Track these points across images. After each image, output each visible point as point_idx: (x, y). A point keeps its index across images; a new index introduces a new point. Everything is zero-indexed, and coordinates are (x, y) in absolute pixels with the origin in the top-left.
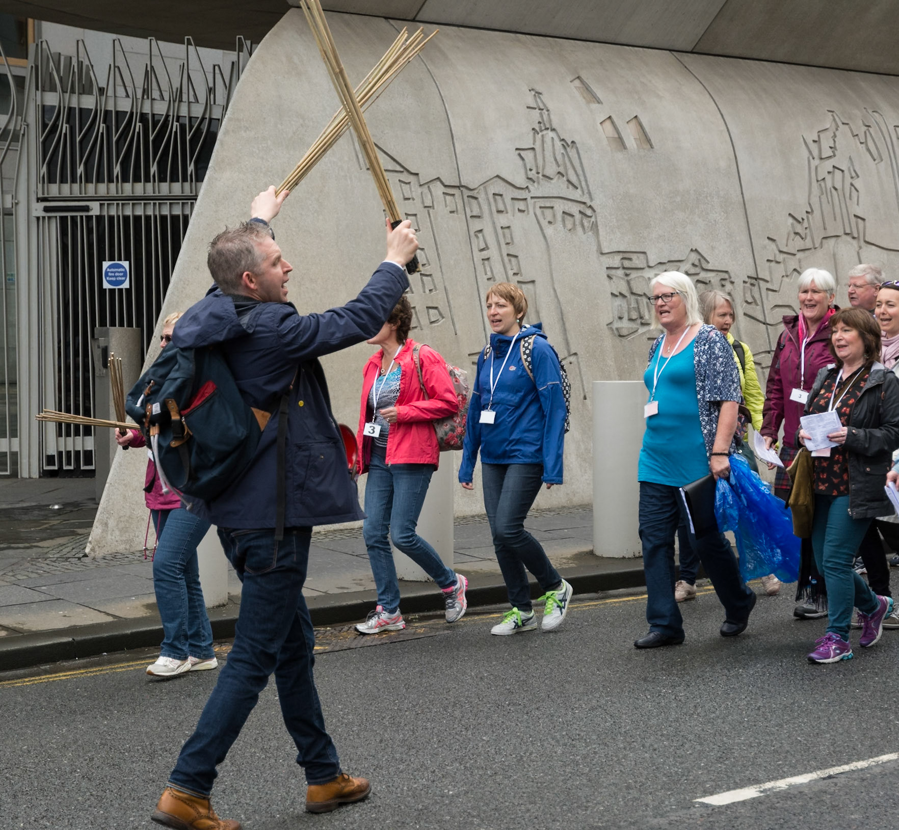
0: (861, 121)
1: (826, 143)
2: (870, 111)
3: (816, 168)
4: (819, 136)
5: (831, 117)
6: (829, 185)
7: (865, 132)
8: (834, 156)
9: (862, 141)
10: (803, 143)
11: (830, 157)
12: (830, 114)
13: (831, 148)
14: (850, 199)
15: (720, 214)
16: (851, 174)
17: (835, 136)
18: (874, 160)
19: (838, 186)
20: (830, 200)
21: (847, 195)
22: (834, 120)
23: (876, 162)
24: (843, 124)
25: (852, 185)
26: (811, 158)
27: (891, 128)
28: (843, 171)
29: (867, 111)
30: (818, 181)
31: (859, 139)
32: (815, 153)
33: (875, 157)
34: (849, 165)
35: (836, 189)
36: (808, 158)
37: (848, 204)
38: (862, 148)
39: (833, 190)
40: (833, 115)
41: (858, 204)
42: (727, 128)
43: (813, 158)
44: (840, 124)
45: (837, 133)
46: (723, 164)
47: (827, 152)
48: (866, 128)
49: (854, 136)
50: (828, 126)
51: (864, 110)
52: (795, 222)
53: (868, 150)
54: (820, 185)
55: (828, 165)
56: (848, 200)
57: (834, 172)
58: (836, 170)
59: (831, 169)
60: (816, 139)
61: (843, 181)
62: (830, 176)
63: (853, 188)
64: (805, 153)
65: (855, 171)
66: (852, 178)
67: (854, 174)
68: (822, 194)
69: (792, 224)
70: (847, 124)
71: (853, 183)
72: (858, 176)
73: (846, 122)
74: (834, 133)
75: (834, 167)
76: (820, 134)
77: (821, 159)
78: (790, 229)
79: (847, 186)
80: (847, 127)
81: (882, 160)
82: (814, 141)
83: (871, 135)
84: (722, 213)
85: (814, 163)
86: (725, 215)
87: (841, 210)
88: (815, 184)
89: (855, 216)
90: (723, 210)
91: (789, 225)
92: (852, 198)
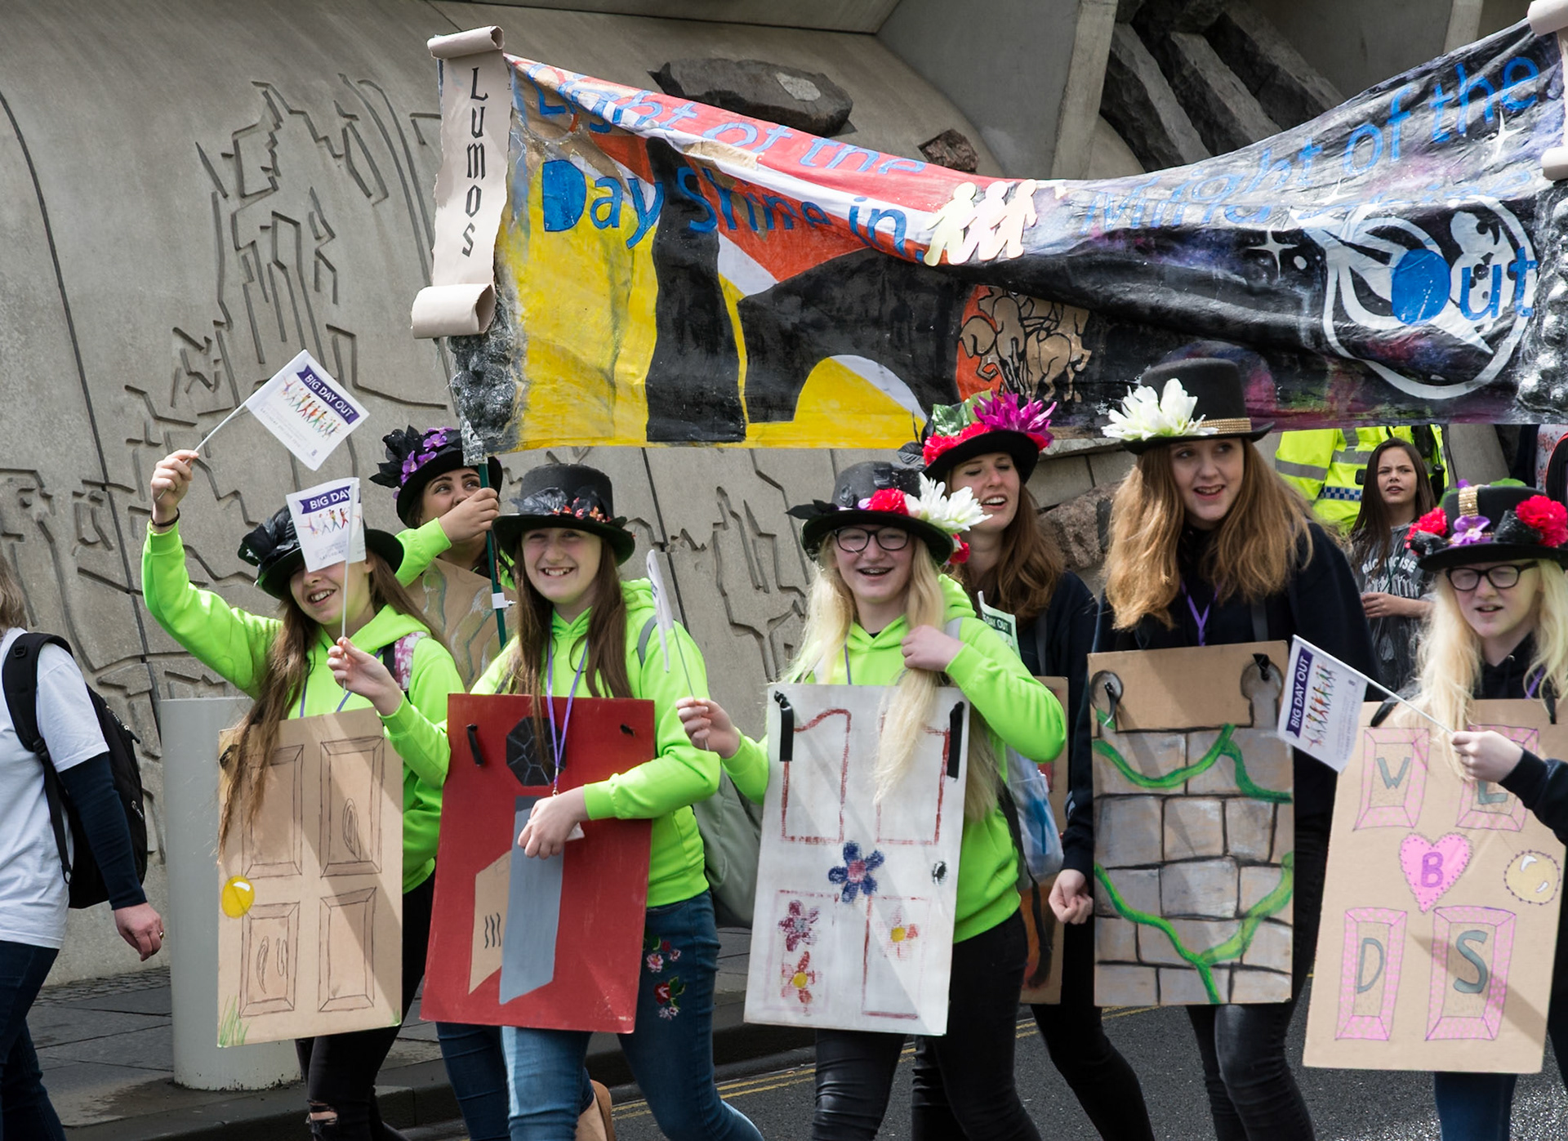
0: (333, 104)
1: (254, 159)
2: (354, 83)
3: (234, 217)
4: (236, 143)
5: (262, 98)
6: (266, 257)
7: (344, 131)
8: (275, 188)
9: (338, 152)
10: (199, 161)
11: (263, 193)
12: (260, 90)
13: (264, 169)
14: (317, 289)
15: (10, 337)
16: (315, 231)
17: (274, 141)
18: (369, 195)
19: (288, 258)
20: (269, 291)
21: (310, 279)
22: (271, 104)
23: (373, 199)
24: (291, 112)
25: (318, 254)
26: (220, 196)
27: (405, 121)
28: (296, 224)
29: (346, 82)
30: (238, 249)
31: (331, 149)
32: (230, 184)
33: (371, 190)
34: (312, 209)
35: (282, 267)
36: (214, 195)
37: (312, 301)
38: (339, 168)
39: (275, 268)
40: (265, 94)
41: (335, 301)
42: (18, 131)
43: (226, 196)
44: (283, 113)
45: (278, 136)
46: (11, 217)
47: (256, 181)
48: (347, 120)
49: (317, 140)
50: (256, 120)
51: (340, 80)
52: (189, 348)
53: (354, 172)
54: (245, 258)
55: (261, 212)
56: (311, 291)
57: (275, 225)
58: (281, 223)
59: (268, 221)
60: (231, 151)
61: (298, 247)
62: (267, 235)
63: (321, 262)
64: (208, 186)
65: (324, 223)
66: (318, 238)
67: (322, 230)
68: (251, 279)
69: (183, 353)
70: (303, 113)
71: (323, 251)
72: (333, 236)
73: (300, 109)
74: (271, 135)
75: (274, 214)
76: (236, 137)
77: (243, 196)
78: (179, 364)
79: (309, 259)
80: (301, 118)
81: (386, 196)
82: (225, 155)
83: (358, 137)
84: (16, 334)
85: (229, 206)
86: (23, 338)
87: (297, 316)
88: (232, 257)
89: (329, 327)
90: (16, 325)
91: (176, 354)
92: (321, 287)
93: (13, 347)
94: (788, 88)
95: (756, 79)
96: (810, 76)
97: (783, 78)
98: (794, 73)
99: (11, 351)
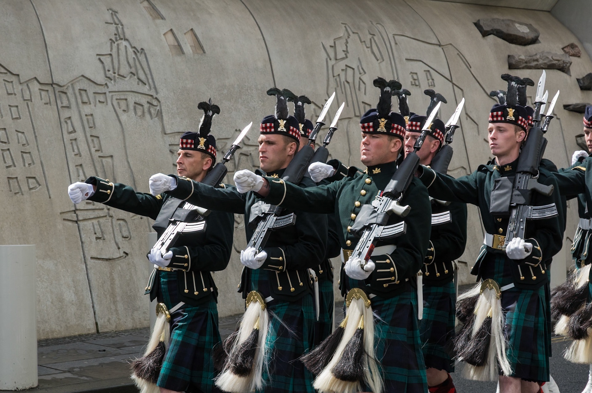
0: (367, 31)
1: (340, 48)
2: (374, 24)
3: (333, 66)
4: (335, 43)
5: (344, 28)
6: (343, 79)
7: (371, 39)
8: (347, 57)
9: (368, 46)
10: (322, 48)
11: (343, 59)
12: (343, 26)
13: (344, 51)
14: (359, 90)
15: (258, 103)
16: (359, 71)
17: (347, 42)
18: (378, 60)
19: (350, 80)
20: (343, 90)
21: (357, 87)
22: (347, 30)
23: (379, 61)
24: (353, 33)
25: (360, 79)
26: (328, 59)
27: (391, 36)
28: (353, 69)
29: (372, 23)
30: (334, 76)
31: (366, 45)
32: (332, 55)
33: (378, 58)
34: (359, 64)
35: (348, 83)
36: (327, 59)
37: (357, 94)
38: (368, 51)
39: (346, 83)
40: (345, 27)
41: (365, 94)
42: (263, 37)
43: (330, 59)
44: (351, 33)
45: (349, 40)
46: (260, 64)
47: (341, 55)
48: (371, 36)
49: (361, 42)
50: (342, 35)
51: (370, 23)
52: (317, 108)
53: (373, 53)
54: (336, 79)
55: (342, 65)
56: (357, 90)
57: (346, 69)
58: (348, 69)
59: (344, 68)
60: (333, 45)
61: (354, 76)
62: (344, 72)
63: (361, 82)
64: (324, 56)
65: (362, 69)
66: (360, 74)
67: (362, 71)
68: (338, 86)
69: (314, 110)
70: (357, 33)
71: (362, 78)
72: (365, 73)
73: (356, 32)
74: (346, 40)
75: (346, 66)
76: (335, 40)
77: (336, 59)
78: (313, 113)
79: (357, 80)
80: (356, 35)
81: (383, 60)
82: (331, 46)
83: (375, 41)
84: (260, 102)
85: (331, 63)
86: (262, 103)
87: (352, 98)
88: (332, 79)
89: (363, 102)
90: (260, 99)
91: (312, 110)
92: (361, 89)
93: (259, 106)
94: (519, 29)
95: (508, 25)
96: (526, 25)
97: (517, 25)
98: (521, 24)
99: (258, 107)
